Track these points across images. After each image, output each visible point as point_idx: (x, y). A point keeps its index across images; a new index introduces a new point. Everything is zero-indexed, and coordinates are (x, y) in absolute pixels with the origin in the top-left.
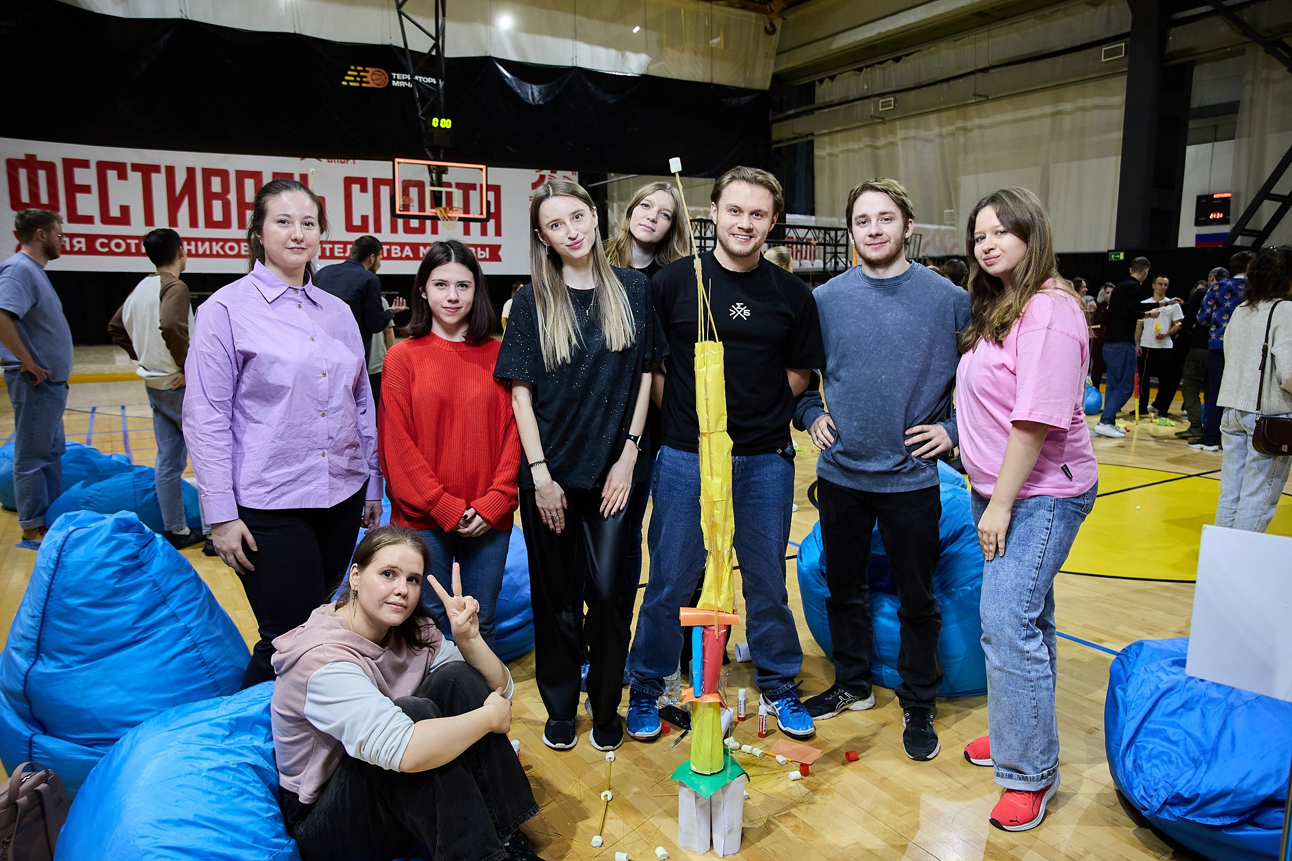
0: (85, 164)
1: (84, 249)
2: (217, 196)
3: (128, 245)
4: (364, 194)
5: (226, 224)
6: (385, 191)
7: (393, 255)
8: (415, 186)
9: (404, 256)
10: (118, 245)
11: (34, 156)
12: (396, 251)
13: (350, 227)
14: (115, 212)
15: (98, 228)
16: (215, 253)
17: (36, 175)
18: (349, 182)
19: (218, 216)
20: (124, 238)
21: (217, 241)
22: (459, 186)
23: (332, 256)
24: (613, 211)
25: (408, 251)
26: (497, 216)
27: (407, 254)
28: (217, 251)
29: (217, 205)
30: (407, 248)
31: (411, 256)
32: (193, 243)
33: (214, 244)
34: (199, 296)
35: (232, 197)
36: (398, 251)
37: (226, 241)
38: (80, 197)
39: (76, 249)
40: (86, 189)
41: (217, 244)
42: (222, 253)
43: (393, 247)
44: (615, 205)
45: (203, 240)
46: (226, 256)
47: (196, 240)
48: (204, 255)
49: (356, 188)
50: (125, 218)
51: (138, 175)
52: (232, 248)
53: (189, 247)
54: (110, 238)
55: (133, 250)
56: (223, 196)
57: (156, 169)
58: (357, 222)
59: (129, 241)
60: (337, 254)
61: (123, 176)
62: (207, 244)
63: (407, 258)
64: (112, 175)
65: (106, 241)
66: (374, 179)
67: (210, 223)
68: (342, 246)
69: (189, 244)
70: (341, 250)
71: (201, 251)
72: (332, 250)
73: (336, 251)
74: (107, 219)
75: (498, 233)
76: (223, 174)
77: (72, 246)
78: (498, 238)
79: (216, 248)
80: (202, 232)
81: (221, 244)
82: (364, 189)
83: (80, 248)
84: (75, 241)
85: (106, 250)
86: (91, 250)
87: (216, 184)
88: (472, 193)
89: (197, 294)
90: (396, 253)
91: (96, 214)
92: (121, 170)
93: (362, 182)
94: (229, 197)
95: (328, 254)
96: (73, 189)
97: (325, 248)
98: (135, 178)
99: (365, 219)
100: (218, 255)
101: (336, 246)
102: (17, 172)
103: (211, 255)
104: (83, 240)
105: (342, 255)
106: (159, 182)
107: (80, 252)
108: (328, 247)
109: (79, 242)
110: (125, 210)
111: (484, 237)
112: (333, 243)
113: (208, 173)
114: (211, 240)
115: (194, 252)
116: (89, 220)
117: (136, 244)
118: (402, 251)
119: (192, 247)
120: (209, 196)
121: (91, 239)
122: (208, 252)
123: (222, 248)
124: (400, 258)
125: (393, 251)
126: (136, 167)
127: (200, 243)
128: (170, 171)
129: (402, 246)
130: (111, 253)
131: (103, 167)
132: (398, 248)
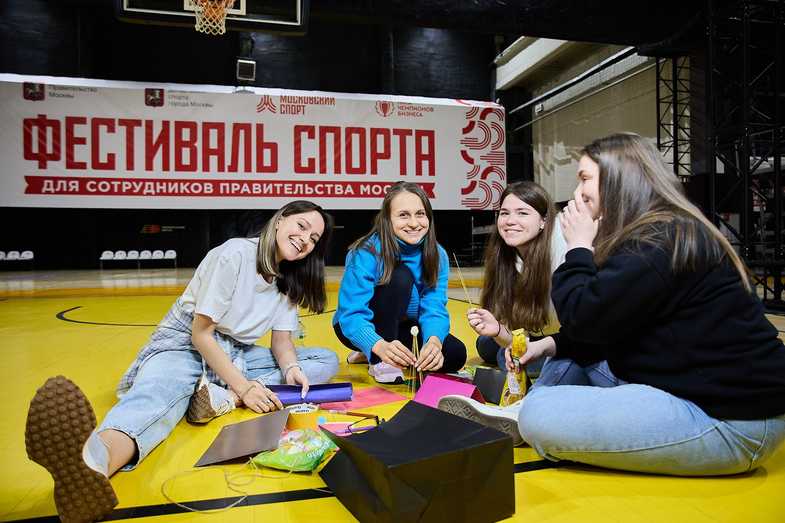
0: (82, 121)
1: (77, 190)
2: (186, 144)
3: (112, 186)
4: (312, 140)
5: (192, 167)
6: (330, 137)
7: (336, 193)
8: (357, 132)
9: (346, 193)
10: (104, 187)
11: (44, 116)
12: (339, 189)
13: (298, 169)
14: (103, 159)
15: (89, 172)
16: (182, 192)
17: (45, 130)
18: (298, 130)
19: (186, 160)
20: (109, 180)
21: (185, 181)
22: (396, 132)
23: (282, 194)
24: (538, 152)
25: (349, 189)
26: (431, 157)
27: (349, 191)
28: (184, 190)
29: (186, 152)
30: (349, 186)
31: (353, 193)
32: (164, 184)
33: (182, 184)
34: (173, 229)
35: (199, 145)
36: (341, 189)
37: (192, 181)
38: (77, 147)
39: (71, 190)
40: (82, 141)
41: (184, 184)
42: (188, 192)
43: (336, 186)
44: (540, 145)
45: (173, 181)
46: (192, 194)
47: (167, 181)
48: (173, 194)
49: (304, 135)
50: (110, 164)
51: (124, 128)
52: (196, 188)
53: (161, 187)
54: (98, 180)
55: (116, 190)
56: (191, 144)
57: (138, 123)
58: (305, 163)
59: (113, 183)
60: (286, 192)
61: (111, 129)
62: (176, 185)
63: (349, 195)
64: (103, 129)
65: (94, 183)
66: (320, 127)
67: (180, 167)
68: (291, 185)
69: (161, 185)
70: (290, 189)
71: (170, 191)
72: (282, 189)
73: (286, 189)
74: (96, 165)
75: (432, 172)
76: (192, 126)
77: (68, 187)
78: (432, 177)
79: (183, 188)
80: (173, 174)
81: (188, 184)
82: (311, 136)
83: (74, 189)
84: (71, 183)
85: (95, 190)
86: (83, 191)
87: (186, 135)
88: (408, 137)
89: (172, 227)
90: (339, 191)
91: (89, 162)
92: (110, 124)
93: (310, 130)
94: (196, 144)
95: (278, 192)
96: (72, 141)
97: (276, 187)
98: (121, 131)
99: (312, 161)
100: (185, 194)
101: (286, 185)
102: (31, 129)
103: (179, 194)
104: (77, 182)
105: (291, 193)
106: (140, 133)
107: (74, 192)
108: (278, 186)
109: (74, 184)
110: (111, 157)
111: (419, 177)
112: (284, 182)
113: (180, 125)
114: (179, 181)
115: (165, 191)
116: (82, 166)
117: (118, 185)
118: (344, 189)
119: (164, 187)
120: (180, 145)
121: (83, 181)
122: (176, 191)
123: (189, 187)
124: (343, 196)
125: (336, 189)
126: (122, 122)
127: (170, 184)
128: (149, 125)
129: (345, 184)
130: (98, 193)
131: (96, 123)
132: (341, 186)
